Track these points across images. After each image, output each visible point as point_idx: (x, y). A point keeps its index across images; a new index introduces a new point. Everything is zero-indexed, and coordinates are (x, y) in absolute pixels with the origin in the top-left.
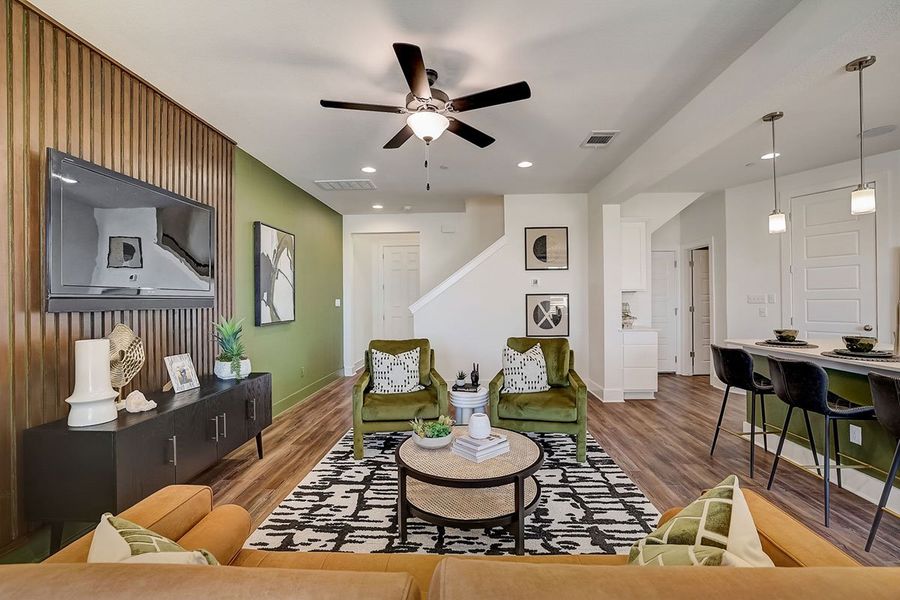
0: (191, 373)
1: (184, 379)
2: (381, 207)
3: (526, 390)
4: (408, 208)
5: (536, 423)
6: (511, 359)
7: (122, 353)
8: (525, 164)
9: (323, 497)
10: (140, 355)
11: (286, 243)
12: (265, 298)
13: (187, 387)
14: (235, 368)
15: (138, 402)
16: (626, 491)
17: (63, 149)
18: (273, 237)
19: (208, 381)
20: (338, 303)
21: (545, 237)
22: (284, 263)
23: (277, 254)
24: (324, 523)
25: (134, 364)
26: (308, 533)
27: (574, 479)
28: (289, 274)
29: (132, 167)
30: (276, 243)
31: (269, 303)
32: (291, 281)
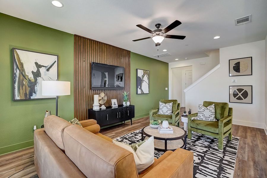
0: (116, 103)
1: (115, 104)
2: (178, 59)
3: (204, 119)
4: (186, 58)
5: (203, 131)
6: (200, 108)
7: (102, 98)
8: (217, 37)
9: (136, 135)
10: (106, 98)
11: (146, 73)
12: (139, 87)
13: (115, 106)
14: (126, 103)
15: (103, 107)
16: (228, 163)
17: (95, 62)
18: (141, 72)
19: (120, 106)
20: (166, 89)
21: (239, 62)
22: (146, 78)
23: (143, 76)
24: (131, 140)
25: (105, 100)
26: (127, 141)
27: (210, 153)
28: (147, 81)
29: (106, 62)
30: (143, 73)
31: (140, 88)
32: (148, 83)
